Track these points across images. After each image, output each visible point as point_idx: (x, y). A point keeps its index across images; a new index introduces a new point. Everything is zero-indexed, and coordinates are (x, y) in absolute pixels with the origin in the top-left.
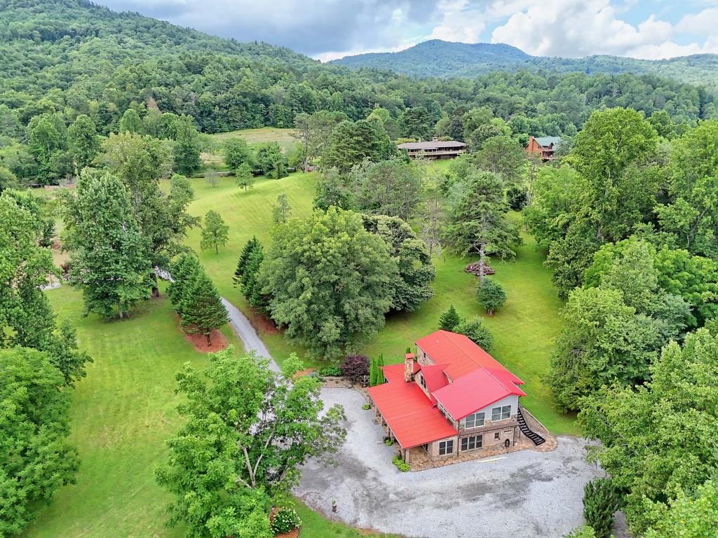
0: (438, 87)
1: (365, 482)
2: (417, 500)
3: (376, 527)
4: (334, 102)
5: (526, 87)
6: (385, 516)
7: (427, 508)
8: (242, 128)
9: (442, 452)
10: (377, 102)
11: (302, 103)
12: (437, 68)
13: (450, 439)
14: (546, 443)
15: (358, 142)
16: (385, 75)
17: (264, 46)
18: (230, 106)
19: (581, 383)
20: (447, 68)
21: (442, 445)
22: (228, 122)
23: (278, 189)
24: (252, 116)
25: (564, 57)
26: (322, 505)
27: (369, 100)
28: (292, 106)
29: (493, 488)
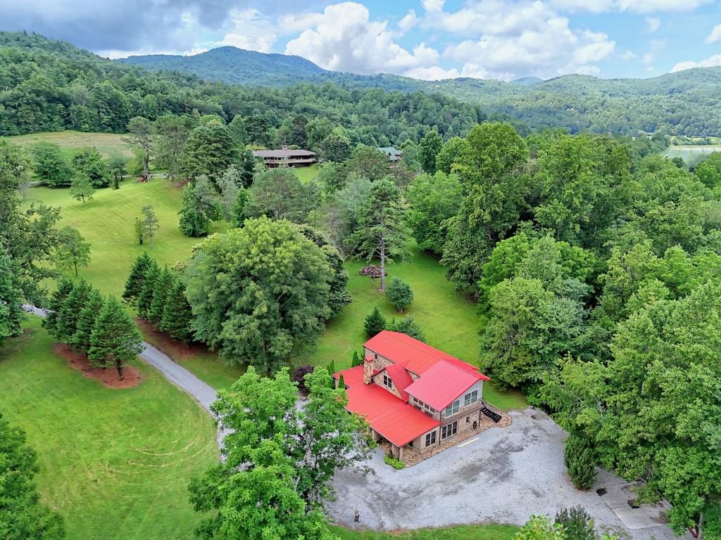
0: (255, 95)
1: (369, 486)
2: (425, 492)
3: (403, 526)
4: (147, 106)
5: (333, 99)
6: (405, 514)
7: (438, 498)
8: (36, 132)
9: (427, 444)
10: (196, 107)
11: (109, 105)
12: (235, 75)
13: (434, 430)
14: (503, 419)
15: (217, 149)
16: (189, 80)
17: (37, 38)
18: (19, 105)
19: (521, 362)
20: (245, 76)
21: (428, 437)
22: (18, 124)
23: (124, 200)
24: (49, 117)
25: (356, 73)
26: (342, 518)
27: (186, 105)
28: (98, 107)
29: (483, 466)
